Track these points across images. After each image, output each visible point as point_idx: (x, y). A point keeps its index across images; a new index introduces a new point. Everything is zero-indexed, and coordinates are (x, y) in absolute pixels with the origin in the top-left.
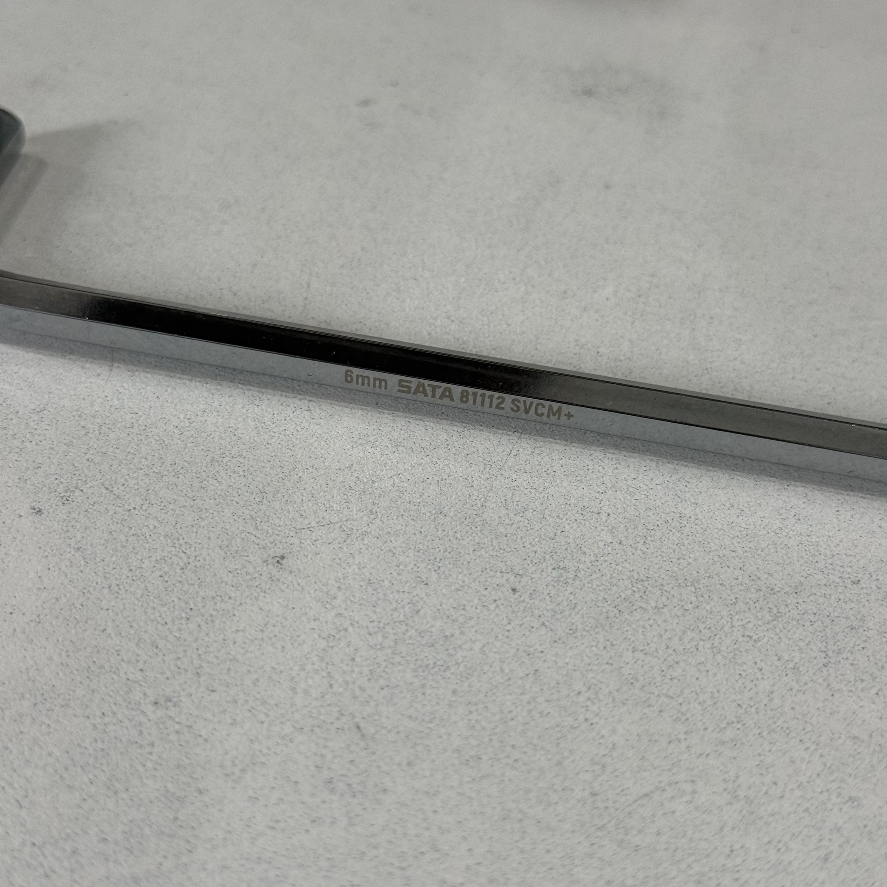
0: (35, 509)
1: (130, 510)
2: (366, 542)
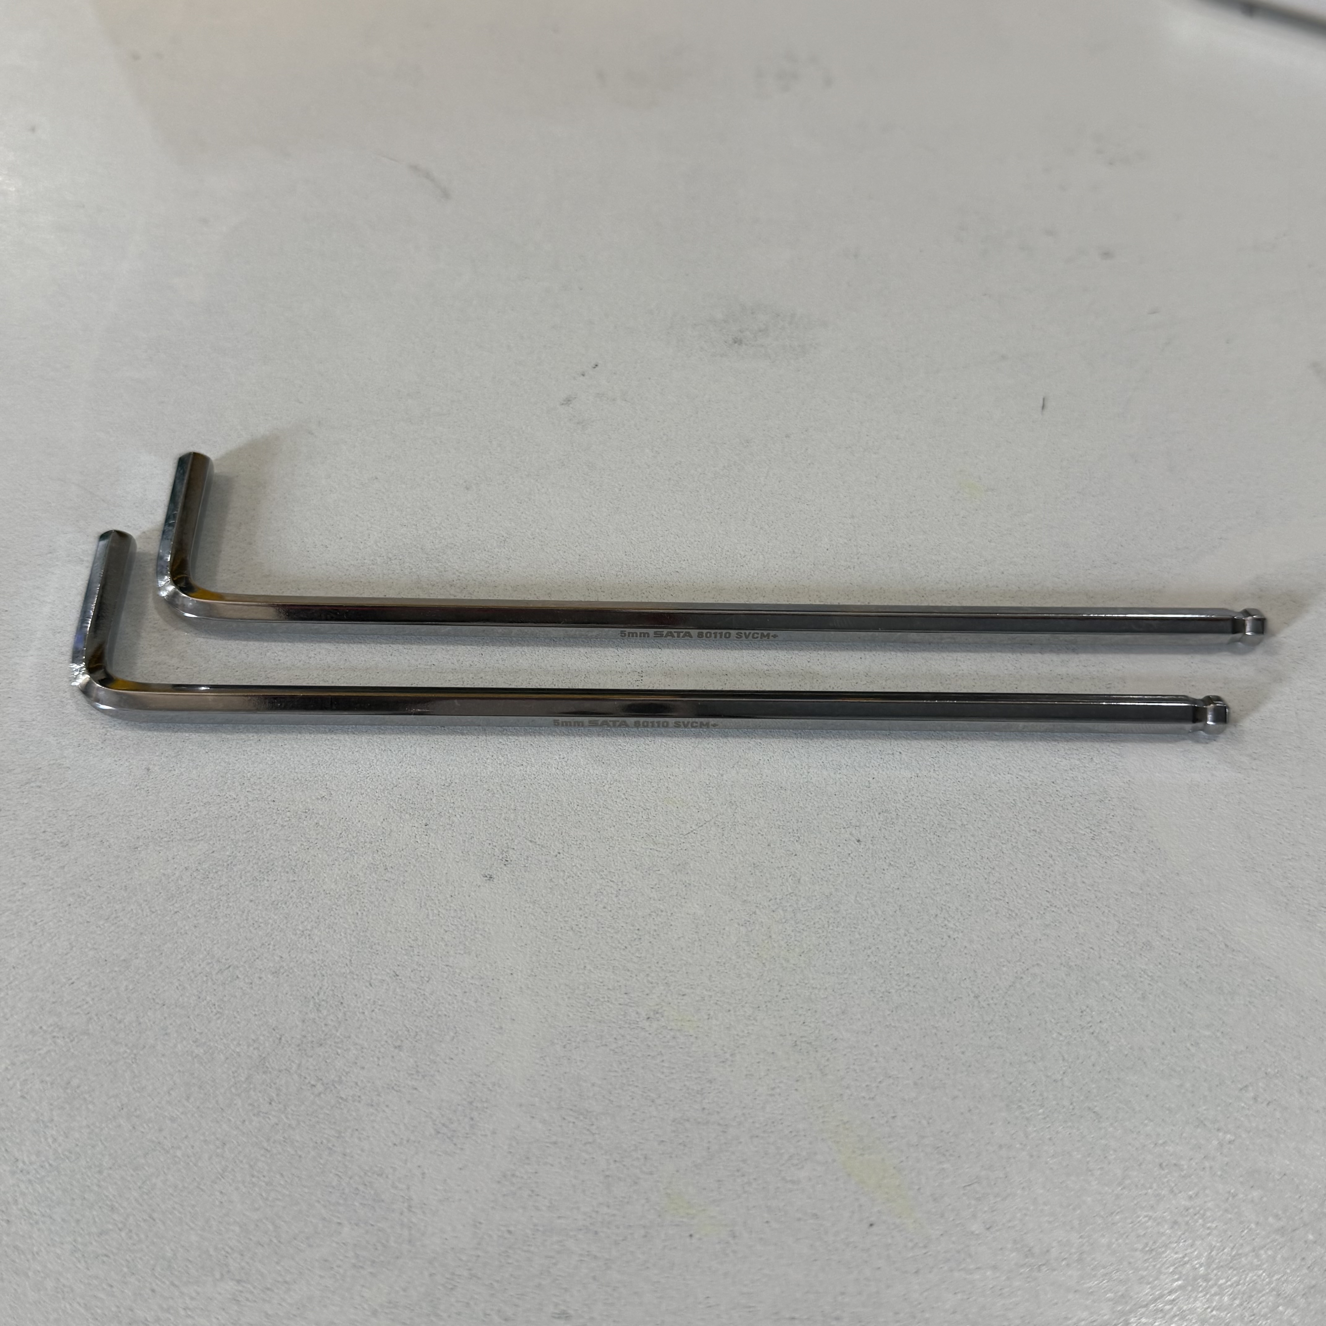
0: (486, 876)
1: (556, 856)
2: (738, 831)
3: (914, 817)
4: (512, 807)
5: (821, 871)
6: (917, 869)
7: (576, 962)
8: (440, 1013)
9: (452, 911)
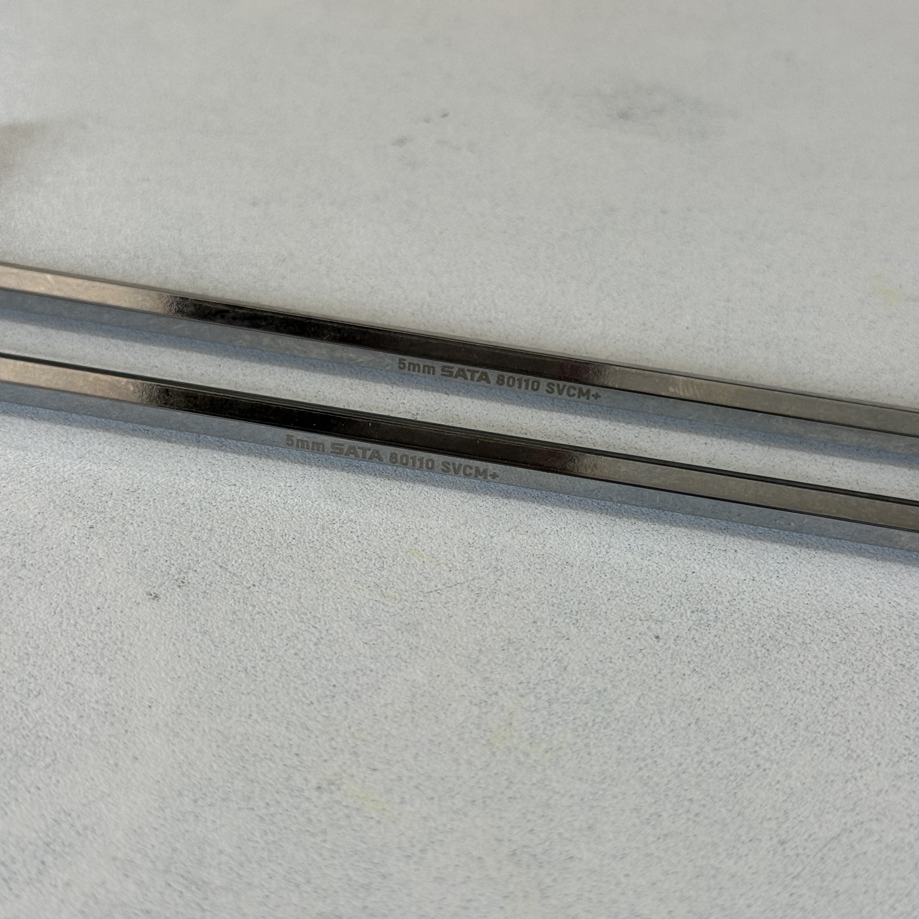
0: (151, 595)
1: (250, 587)
2: (497, 601)
3: (738, 623)
4: (209, 526)
5: (599, 663)
6: (730, 682)
7: (240, 709)
8: (40, 734)
9: (94, 625)
